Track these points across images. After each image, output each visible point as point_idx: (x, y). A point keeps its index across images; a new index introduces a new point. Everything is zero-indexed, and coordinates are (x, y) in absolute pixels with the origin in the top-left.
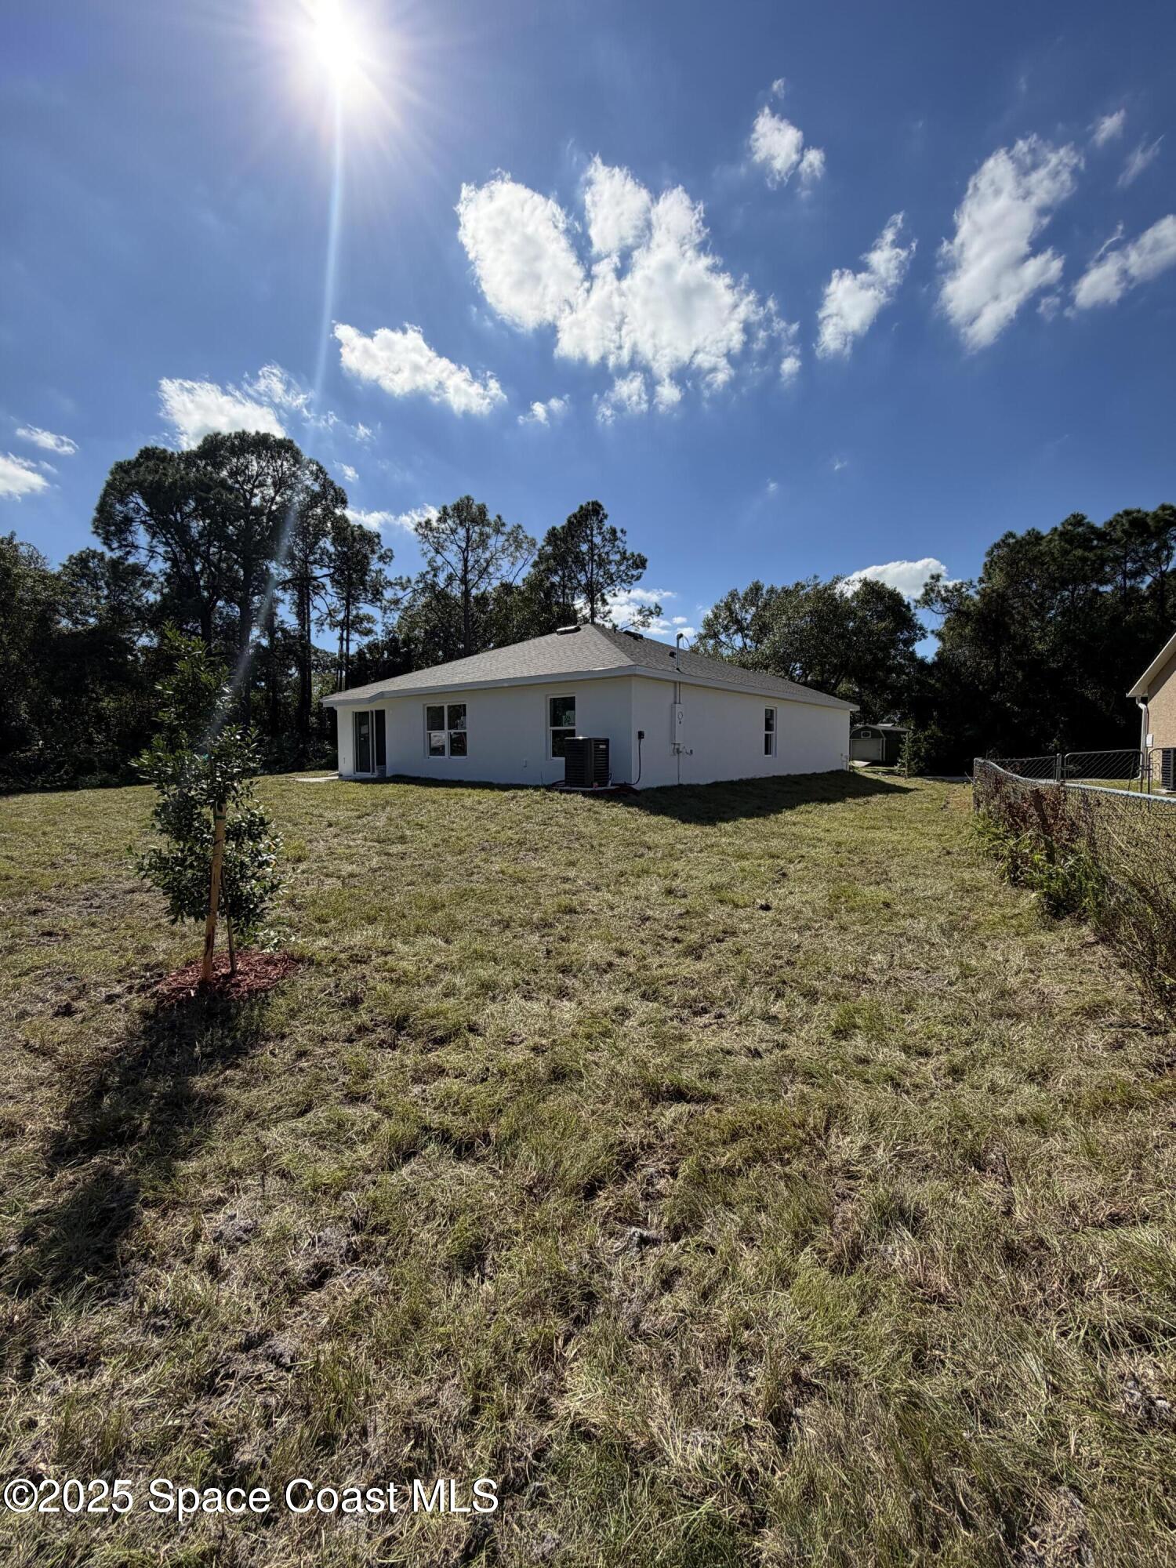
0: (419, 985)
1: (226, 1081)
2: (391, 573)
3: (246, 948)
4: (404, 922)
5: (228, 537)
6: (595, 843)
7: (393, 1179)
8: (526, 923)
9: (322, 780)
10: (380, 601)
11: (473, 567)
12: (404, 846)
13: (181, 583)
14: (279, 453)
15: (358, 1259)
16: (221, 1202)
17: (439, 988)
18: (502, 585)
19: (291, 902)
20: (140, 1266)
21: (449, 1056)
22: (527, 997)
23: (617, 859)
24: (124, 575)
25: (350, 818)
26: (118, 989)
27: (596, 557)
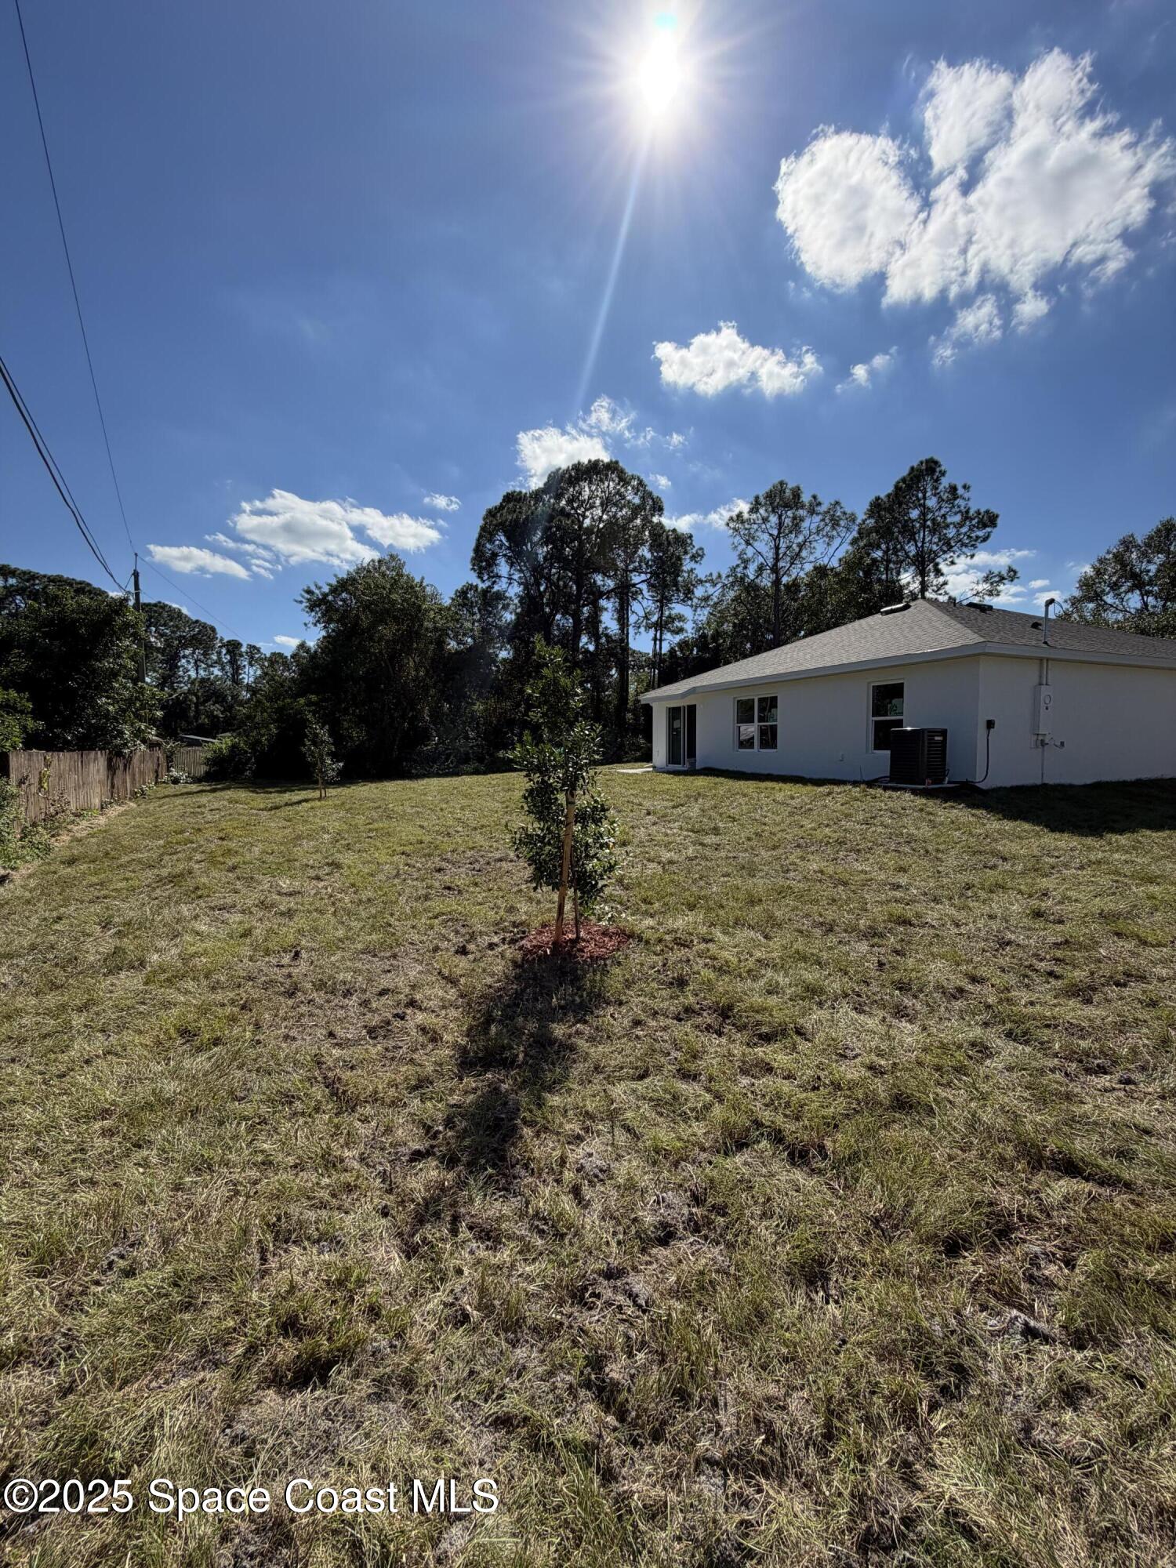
0: (740, 977)
1: (578, 1033)
2: (701, 571)
3: (586, 918)
4: (721, 913)
5: (566, 558)
6: (930, 848)
7: (728, 1163)
8: (851, 929)
9: (639, 771)
10: (691, 599)
11: (785, 554)
12: (718, 838)
13: (530, 602)
14: (607, 475)
15: (699, 1232)
16: (579, 1139)
17: (762, 983)
18: (816, 568)
19: (620, 881)
20: (523, 1173)
21: (775, 1054)
22: (860, 1009)
23: (961, 869)
24: (491, 600)
25: (666, 808)
26: (496, 939)
27: (929, 523)
